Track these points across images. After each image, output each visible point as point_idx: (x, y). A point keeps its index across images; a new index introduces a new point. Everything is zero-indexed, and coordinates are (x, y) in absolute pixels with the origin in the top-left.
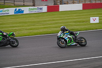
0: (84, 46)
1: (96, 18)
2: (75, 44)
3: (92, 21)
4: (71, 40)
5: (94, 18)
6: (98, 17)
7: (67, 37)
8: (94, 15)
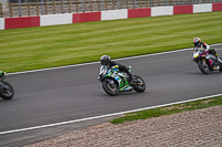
4: (124, 82)
7: (118, 76)
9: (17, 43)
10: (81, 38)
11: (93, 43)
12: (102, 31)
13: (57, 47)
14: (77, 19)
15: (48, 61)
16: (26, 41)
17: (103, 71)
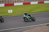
0: (34, 21)
1: (11, 10)
2: (31, 20)
3: (9, 12)
4: (29, 19)
5: (10, 10)
6: (12, 10)
7: (28, 17)
8: (10, 9)
9: (26, 8)
10: (40, 7)
11: (42, 8)
12: (44, 6)
13: (34, 9)
14: (39, 3)
15: (32, 12)
16: (28, 8)
17: (24, 16)
